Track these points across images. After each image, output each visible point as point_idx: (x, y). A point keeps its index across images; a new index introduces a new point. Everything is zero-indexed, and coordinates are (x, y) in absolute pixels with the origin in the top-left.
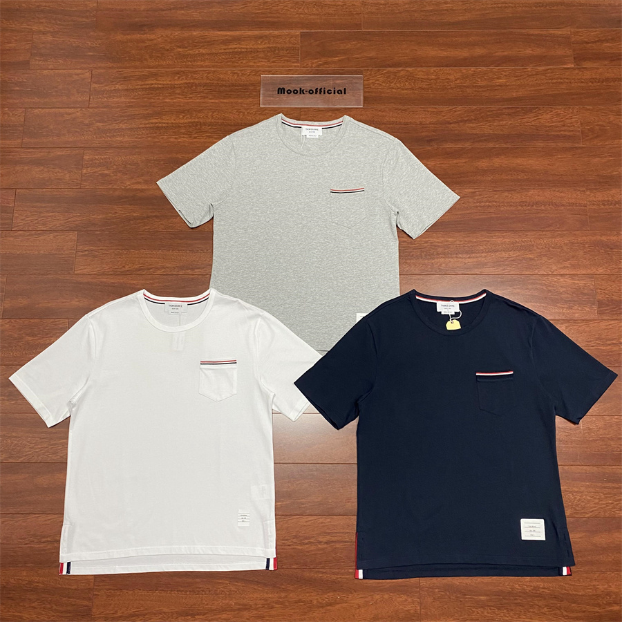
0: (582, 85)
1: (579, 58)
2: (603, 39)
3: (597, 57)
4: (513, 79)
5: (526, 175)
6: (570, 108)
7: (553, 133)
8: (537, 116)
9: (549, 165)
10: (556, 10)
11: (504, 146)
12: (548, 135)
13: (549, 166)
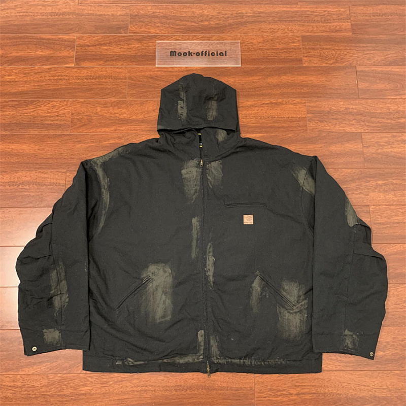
0: (79, 81)
1: (79, 59)
2: (102, 43)
3: (95, 58)
4: (22, 76)
5: (18, 159)
6: (65, 100)
7: (47, 122)
8: (37, 108)
9: (39, 149)
10: (66, 18)
11: (4, 133)
12: (43, 124)
13: (39, 151)
